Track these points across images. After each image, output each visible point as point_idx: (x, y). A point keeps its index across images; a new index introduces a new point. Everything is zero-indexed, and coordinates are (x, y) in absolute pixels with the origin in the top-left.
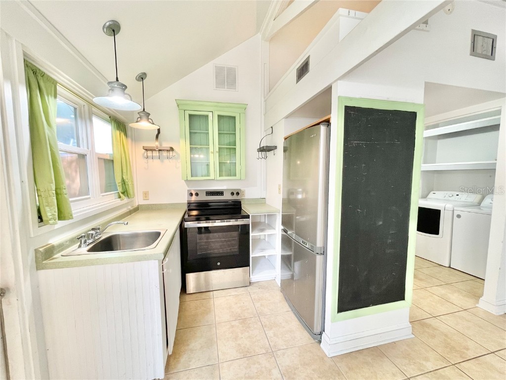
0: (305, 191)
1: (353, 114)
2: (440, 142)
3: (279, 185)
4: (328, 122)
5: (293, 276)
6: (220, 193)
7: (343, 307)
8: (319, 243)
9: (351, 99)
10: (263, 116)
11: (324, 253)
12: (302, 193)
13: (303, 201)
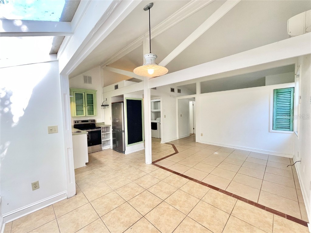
0: (119, 119)
1: (128, 101)
2: (156, 103)
3: (110, 117)
4: (123, 102)
5: (116, 146)
6: (87, 121)
7: (130, 142)
8: (123, 130)
9: (127, 98)
10: (102, 94)
11: (124, 132)
12: (118, 120)
13: (118, 122)
